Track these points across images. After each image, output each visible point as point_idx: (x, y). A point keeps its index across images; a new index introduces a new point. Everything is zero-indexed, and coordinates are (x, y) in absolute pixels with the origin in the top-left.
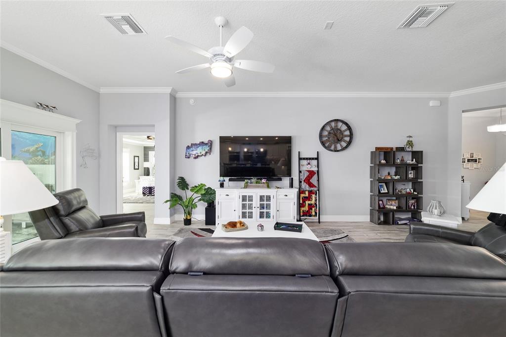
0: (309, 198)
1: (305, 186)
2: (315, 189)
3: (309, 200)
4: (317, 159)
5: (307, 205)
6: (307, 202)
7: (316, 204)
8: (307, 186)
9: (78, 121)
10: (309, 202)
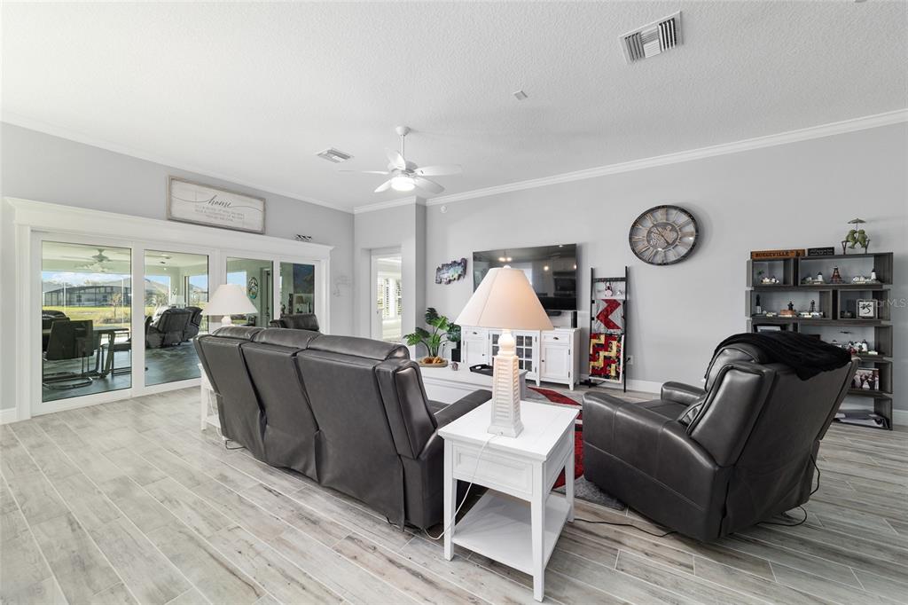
0: (606, 347)
1: (599, 327)
2: (618, 332)
3: (606, 350)
4: (626, 279)
5: (602, 358)
6: (602, 354)
7: (618, 358)
8: (603, 326)
9: (331, 248)
10: (606, 354)
